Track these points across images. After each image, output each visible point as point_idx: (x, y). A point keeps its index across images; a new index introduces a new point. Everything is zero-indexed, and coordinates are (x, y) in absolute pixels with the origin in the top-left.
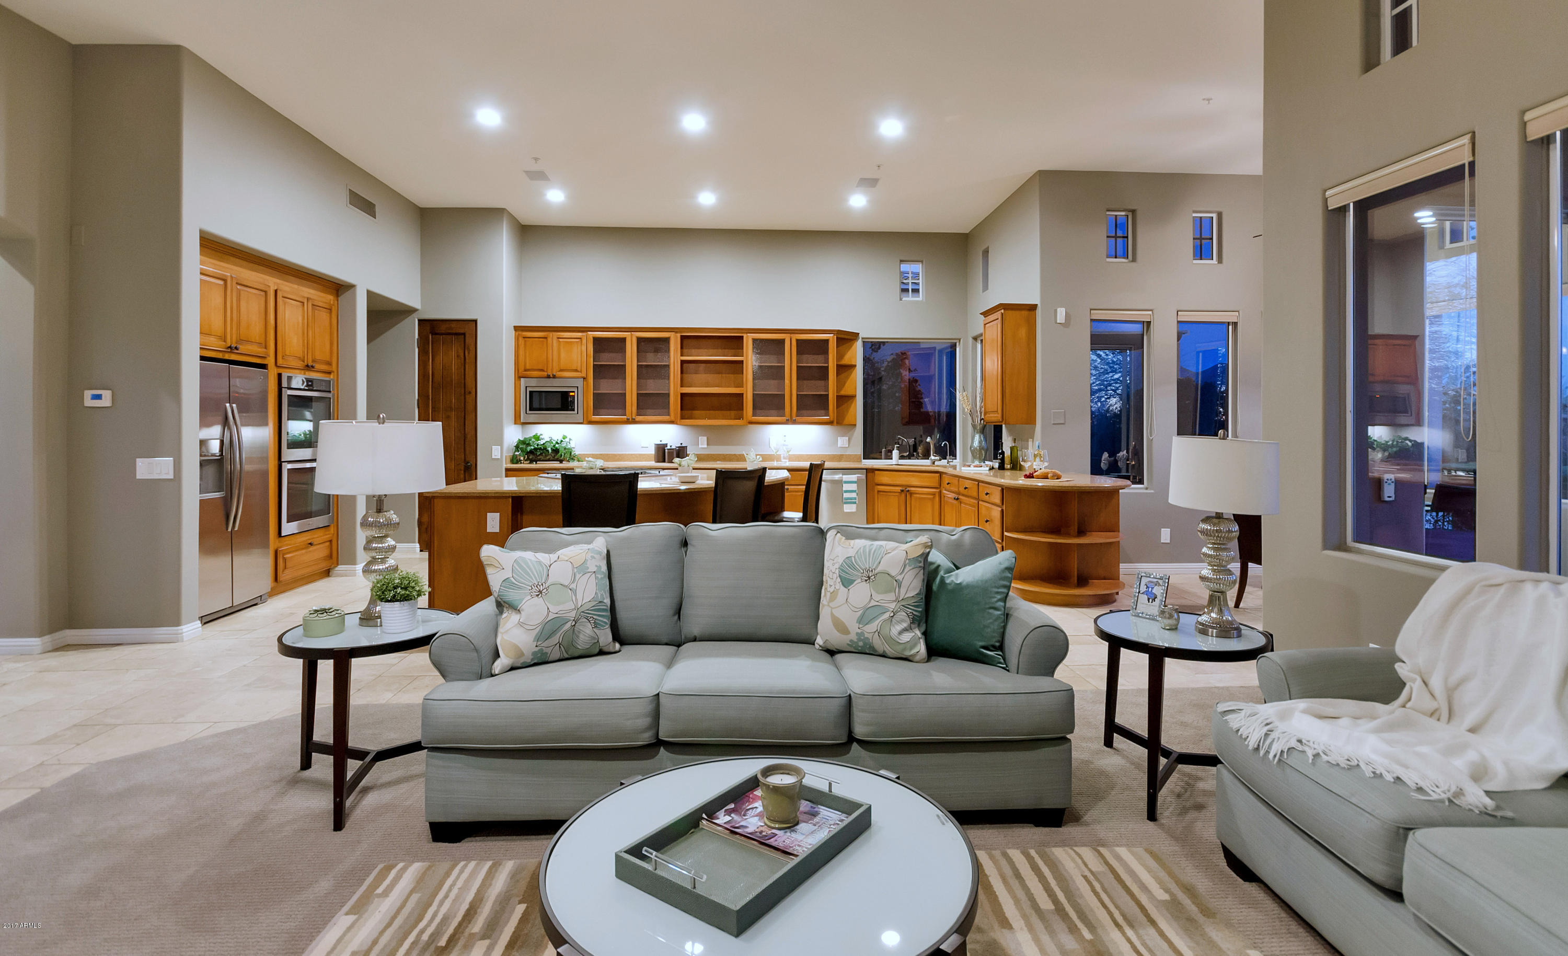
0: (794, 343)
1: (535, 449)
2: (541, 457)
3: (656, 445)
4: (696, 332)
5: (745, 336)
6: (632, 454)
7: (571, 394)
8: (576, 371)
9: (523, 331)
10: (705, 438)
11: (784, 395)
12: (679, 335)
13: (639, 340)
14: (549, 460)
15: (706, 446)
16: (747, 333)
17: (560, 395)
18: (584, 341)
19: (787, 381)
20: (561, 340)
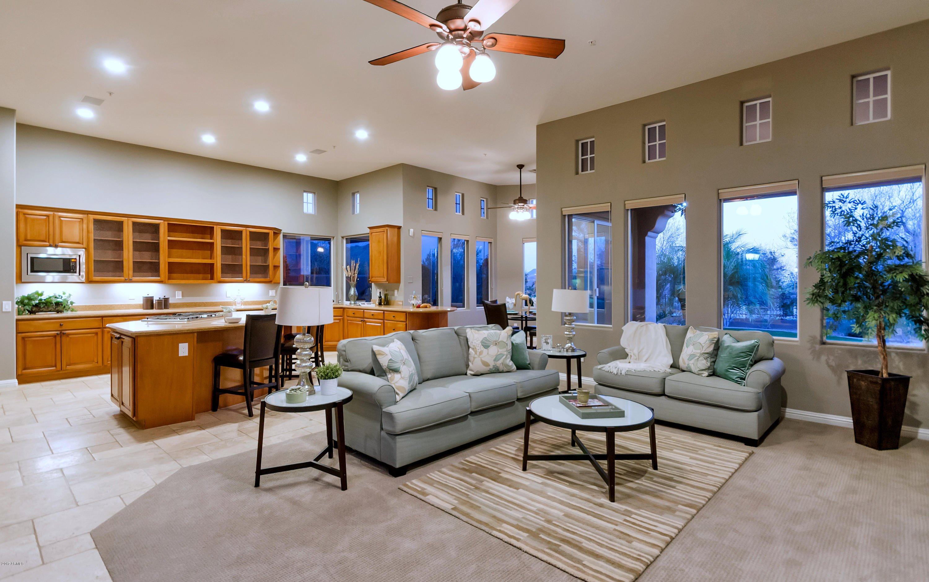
0: (248, 234)
1: (39, 303)
2: (43, 309)
3: (144, 297)
4: (179, 222)
5: (215, 227)
6: (121, 305)
7: (73, 260)
8: (78, 243)
9: (22, 208)
10: (181, 292)
11: (242, 265)
12: (166, 223)
13: (134, 224)
14: (50, 311)
15: (181, 298)
16: (217, 225)
17: (62, 260)
18: (85, 221)
19: (244, 257)
20: (62, 219)
